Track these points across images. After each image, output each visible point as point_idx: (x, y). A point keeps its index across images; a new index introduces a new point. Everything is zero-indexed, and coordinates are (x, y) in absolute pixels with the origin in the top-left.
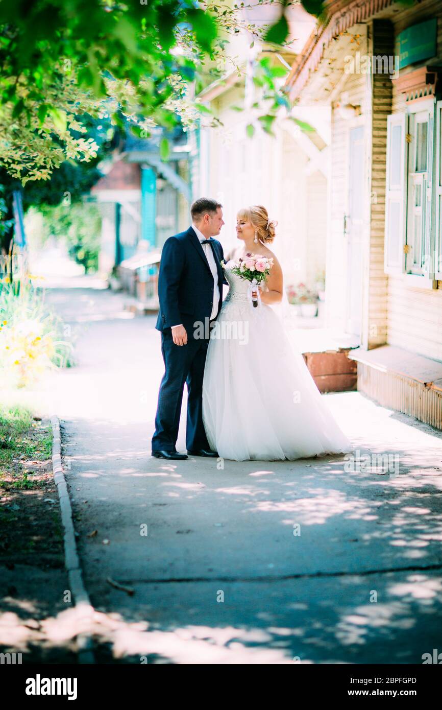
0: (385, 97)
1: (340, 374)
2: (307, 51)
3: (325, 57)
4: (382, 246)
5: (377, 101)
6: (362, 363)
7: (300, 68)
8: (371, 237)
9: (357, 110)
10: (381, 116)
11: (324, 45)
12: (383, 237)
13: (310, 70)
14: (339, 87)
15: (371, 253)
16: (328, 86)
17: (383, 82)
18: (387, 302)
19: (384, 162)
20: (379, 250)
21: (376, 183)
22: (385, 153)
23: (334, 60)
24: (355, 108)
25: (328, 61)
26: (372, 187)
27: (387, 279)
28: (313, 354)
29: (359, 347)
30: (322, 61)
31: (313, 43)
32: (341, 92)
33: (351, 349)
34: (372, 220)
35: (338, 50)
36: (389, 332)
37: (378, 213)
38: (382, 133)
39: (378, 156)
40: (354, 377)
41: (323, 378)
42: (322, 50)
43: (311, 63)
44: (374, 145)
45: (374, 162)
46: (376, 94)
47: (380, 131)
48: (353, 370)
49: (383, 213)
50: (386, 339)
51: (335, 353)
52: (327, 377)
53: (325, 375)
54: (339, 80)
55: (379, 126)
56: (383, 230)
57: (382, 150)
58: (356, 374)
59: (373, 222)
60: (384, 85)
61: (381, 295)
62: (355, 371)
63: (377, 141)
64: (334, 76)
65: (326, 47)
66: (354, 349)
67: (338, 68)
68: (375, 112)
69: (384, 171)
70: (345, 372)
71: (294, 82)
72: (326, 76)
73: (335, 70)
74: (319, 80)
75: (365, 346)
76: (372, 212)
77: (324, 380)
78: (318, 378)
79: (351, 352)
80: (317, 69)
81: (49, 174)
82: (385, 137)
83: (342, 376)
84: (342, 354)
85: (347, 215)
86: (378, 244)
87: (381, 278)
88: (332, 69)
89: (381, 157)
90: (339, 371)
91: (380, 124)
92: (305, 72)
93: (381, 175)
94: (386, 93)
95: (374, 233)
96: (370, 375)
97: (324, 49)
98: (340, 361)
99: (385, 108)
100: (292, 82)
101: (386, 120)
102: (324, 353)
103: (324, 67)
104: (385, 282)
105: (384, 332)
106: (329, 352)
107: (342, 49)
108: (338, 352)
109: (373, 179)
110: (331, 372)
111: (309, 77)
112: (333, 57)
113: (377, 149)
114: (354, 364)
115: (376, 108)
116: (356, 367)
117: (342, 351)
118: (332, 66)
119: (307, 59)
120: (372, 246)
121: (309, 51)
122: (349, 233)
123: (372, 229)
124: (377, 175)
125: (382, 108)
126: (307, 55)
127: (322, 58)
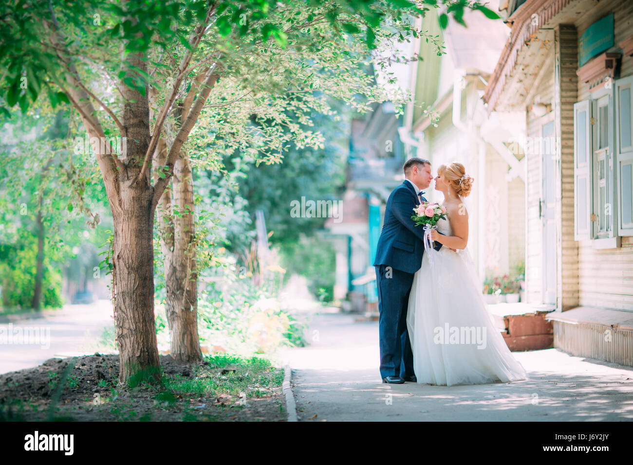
0: (572, 90)
1: (538, 335)
2: (503, 59)
3: (519, 62)
4: (572, 220)
5: (564, 94)
6: (557, 322)
7: (498, 75)
8: (562, 212)
9: (548, 107)
10: (568, 107)
11: (517, 51)
12: (573, 212)
13: (506, 76)
14: (532, 92)
15: (563, 226)
16: (522, 91)
17: (570, 78)
18: (578, 269)
19: (572, 147)
20: (570, 223)
21: (565, 165)
22: (573, 139)
23: (527, 66)
24: (546, 106)
25: (521, 67)
26: (562, 168)
27: (578, 248)
28: (514, 316)
29: (554, 311)
30: (517, 67)
31: (508, 51)
32: (534, 97)
33: (547, 312)
34: (562, 197)
35: (530, 56)
36: (581, 295)
37: (567, 191)
38: (569, 122)
39: (567, 142)
40: (551, 337)
41: (523, 338)
42: (516, 55)
43: (507, 69)
44: (563, 133)
45: (563, 147)
46: (564, 88)
47: (567, 119)
48: (549, 331)
49: (573, 191)
50: (579, 301)
51: (533, 315)
52: (527, 337)
53: (525, 336)
54: (532, 85)
55: (567, 116)
56: (573, 206)
57: (570, 136)
58: (552, 334)
59: (564, 199)
60: (570, 80)
61: (573, 263)
62: (551, 332)
63: (565, 129)
64: (527, 82)
65: (519, 53)
66: (550, 312)
67: (530, 73)
68: (562, 103)
69: (572, 154)
70: (543, 332)
71: (493, 89)
72: (521, 81)
73: (528, 76)
74: (514, 86)
75: (560, 308)
76: (562, 190)
77: (524, 340)
78: (519, 338)
79: (548, 315)
80: (512, 74)
81: (281, 158)
82: (572, 125)
83: (540, 336)
84: (540, 317)
85: (541, 201)
86: (568, 218)
87: (572, 248)
88: (525, 74)
89: (569, 143)
90: (537, 331)
91: (568, 114)
92: (502, 78)
93: (569, 158)
94: (573, 86)
95: (565, 209)
96: (564, 332)
97: (518, 55)
98: (538, 322)
99: (572, 100)
100: (491, 89)
101: (572, 110)
102: (523, 315)
103: (519, 73)
104: (576, 251)
105: (576, 295)
106: (528, 315)
107: (533, 54)
108: (536, 315)
109: (563, 162)
110: (530, 332)
111: (506, 83)
112: (526, 62)
113: (565, 136)
114: (550, 325)
115: (564, 100)
116: (552, 328)
117: (540, 314)
118: (525, 71)
119: (504, 66)
120: (563, 220)
121: (505, 59)
122: (544, 216)
123: (563, 205)
124: (566, 158)
125: (568, 100)
126: (503, 63)
127: (516, 64)
